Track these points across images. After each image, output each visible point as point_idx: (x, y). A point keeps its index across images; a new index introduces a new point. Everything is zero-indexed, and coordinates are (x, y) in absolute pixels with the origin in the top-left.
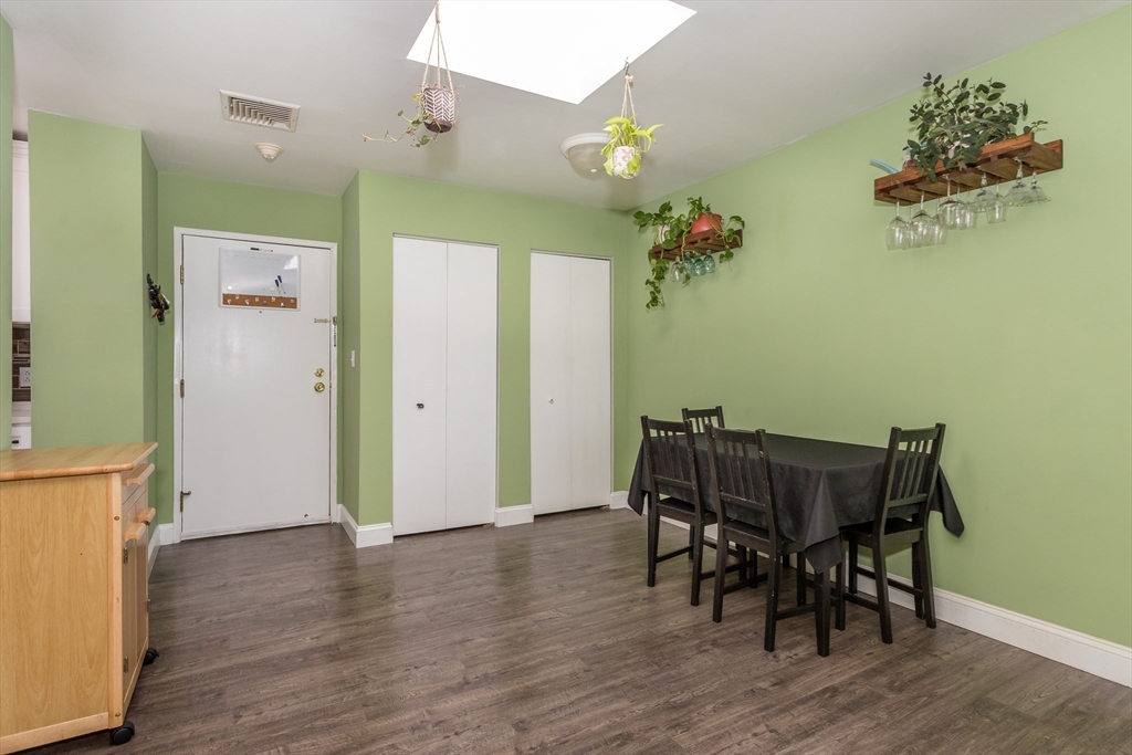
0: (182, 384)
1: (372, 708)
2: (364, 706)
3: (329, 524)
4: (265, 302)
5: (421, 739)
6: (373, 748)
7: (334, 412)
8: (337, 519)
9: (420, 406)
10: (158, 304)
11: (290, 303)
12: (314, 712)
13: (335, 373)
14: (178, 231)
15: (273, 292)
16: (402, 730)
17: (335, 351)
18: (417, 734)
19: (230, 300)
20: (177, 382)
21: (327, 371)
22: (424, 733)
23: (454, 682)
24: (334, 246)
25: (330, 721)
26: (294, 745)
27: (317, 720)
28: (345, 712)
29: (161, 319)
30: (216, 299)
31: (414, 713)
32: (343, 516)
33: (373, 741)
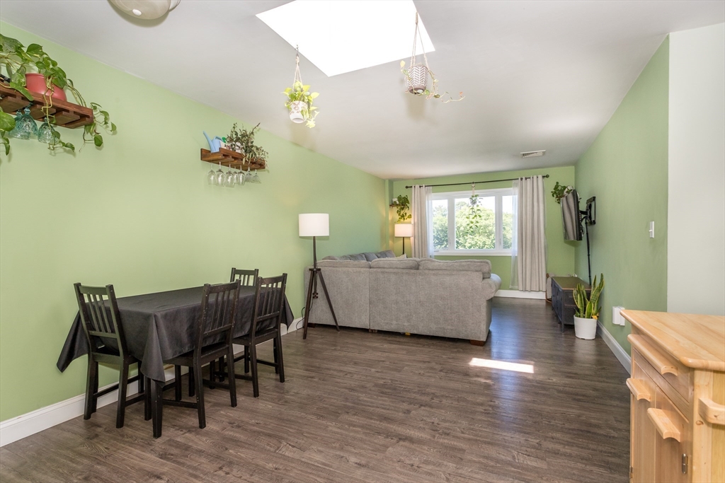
1: (459, 456)
2: (461, 459)
5: (448, 429)
6: (472, 437)
12: (492, 472)
16: (454, 437)
18: (448, 432)
22: (445, 431)
23: (406, 444)
25: (485, 461)
26: (509, 459)
27: (492, 466)
28: (475, 462)
31: (441, 440)
33: (469, 440)
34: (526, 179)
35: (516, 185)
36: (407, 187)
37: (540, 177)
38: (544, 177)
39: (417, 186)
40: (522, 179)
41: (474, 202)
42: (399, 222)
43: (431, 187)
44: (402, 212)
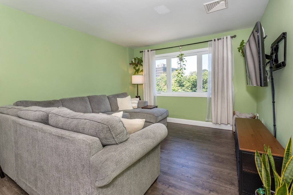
34: (218, 40)
35: (211, 45)
36: (141, 52)
37: (229, 37)
38: (232, 37)
39: (146, 51)
40: (215, 40)
41: (181, 60)
42: (135, 74)
43: (155, 51)
44: (137, 68)
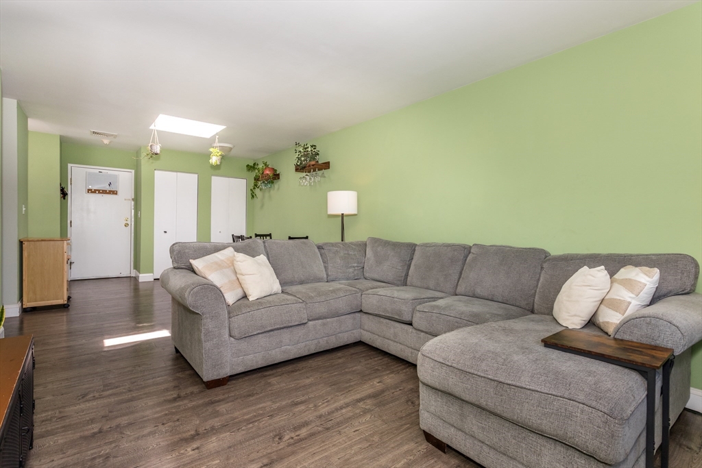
0: (71, 222)
3: (130, 277)
4: (104, 192)
7: (133, 234)
8: (133, 275)
9: (165, 232)
10: (64, 194)
11: (114, 193)
13: (133, 220)
14: (70, 165)
15: (108, 188)
17: (133, 211)
19: (90, 191)
20: (69, 222)
21: (130, 218)
24: (133, 171)
29: (64, 199)
30: (84, 190)
32: (136, 273)
